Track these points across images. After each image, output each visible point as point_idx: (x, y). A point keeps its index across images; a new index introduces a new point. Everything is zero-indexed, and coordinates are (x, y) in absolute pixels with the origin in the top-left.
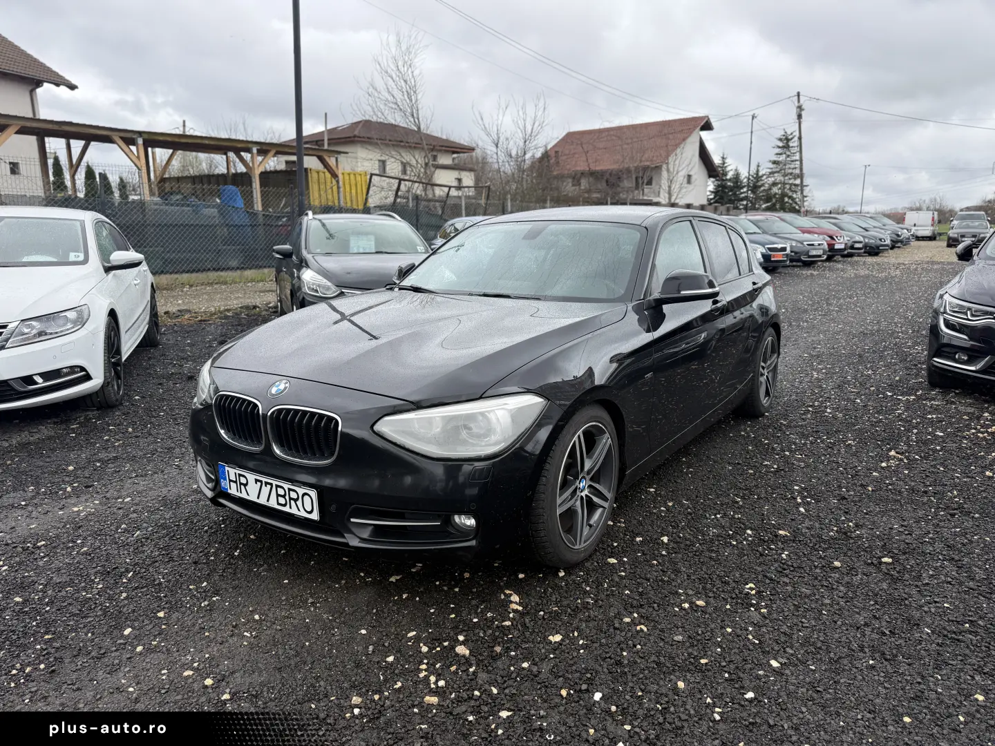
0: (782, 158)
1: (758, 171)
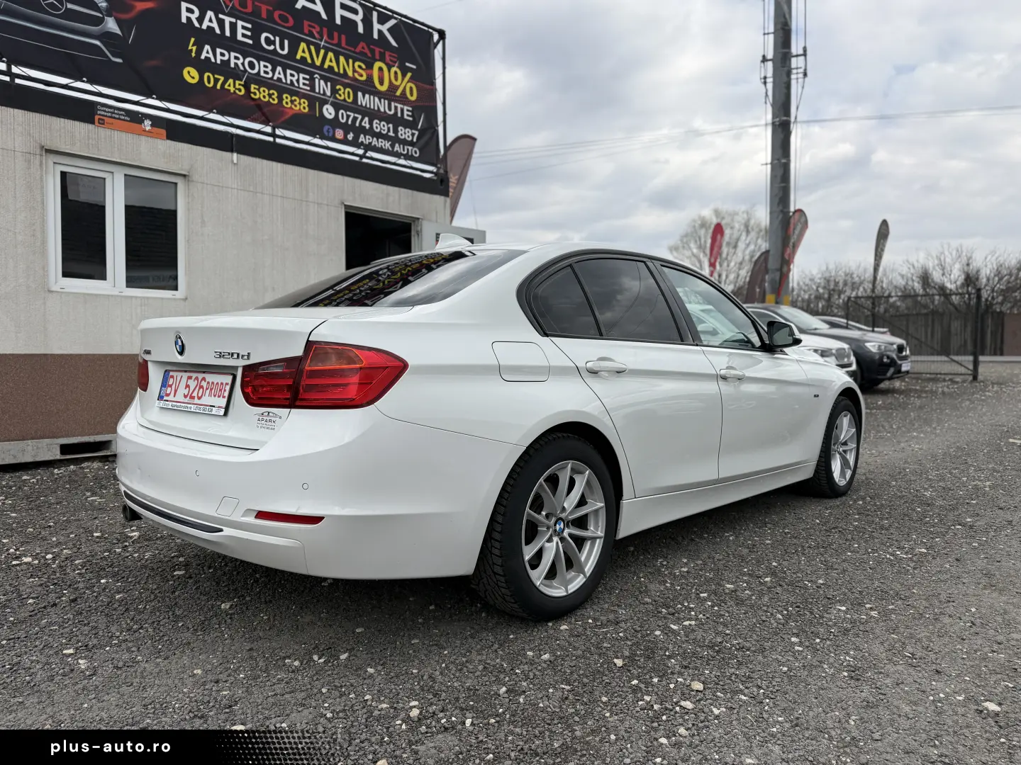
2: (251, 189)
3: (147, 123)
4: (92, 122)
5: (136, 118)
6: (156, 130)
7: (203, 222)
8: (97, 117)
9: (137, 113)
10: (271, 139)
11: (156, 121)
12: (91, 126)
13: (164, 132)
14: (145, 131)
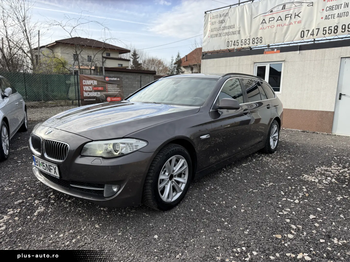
2: (304, 60)
3: (276, 50)
4: (263, 54)
5: (273, 49)
6: (278, 51)
7: (287, 72)
8: (264, 52)
9: (273, 48)
10: (313, 42)
11: (278, 49)
12: (263, 55)
13: (279, 51)
14: (275, 52)
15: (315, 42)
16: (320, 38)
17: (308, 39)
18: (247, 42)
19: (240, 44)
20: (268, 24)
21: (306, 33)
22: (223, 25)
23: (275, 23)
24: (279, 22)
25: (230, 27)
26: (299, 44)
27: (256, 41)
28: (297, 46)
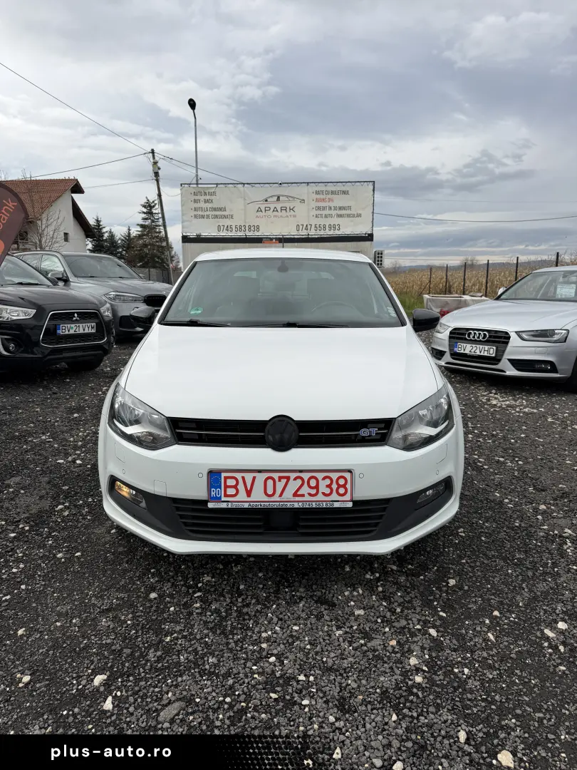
0: (148, 222)
1: (129, 233)
15: (310, 236)
16: (313, 233)
17: (303, 233)
18: (243, 228)
19: (234, 230)
20: (264, 213)
21: (301, 227)
22: (209, 205)
23: (270, 213)
24: (275, 213)
25: (220, 209)
26: (296, 237)
27: (252, 228)
28: (294, 238)
